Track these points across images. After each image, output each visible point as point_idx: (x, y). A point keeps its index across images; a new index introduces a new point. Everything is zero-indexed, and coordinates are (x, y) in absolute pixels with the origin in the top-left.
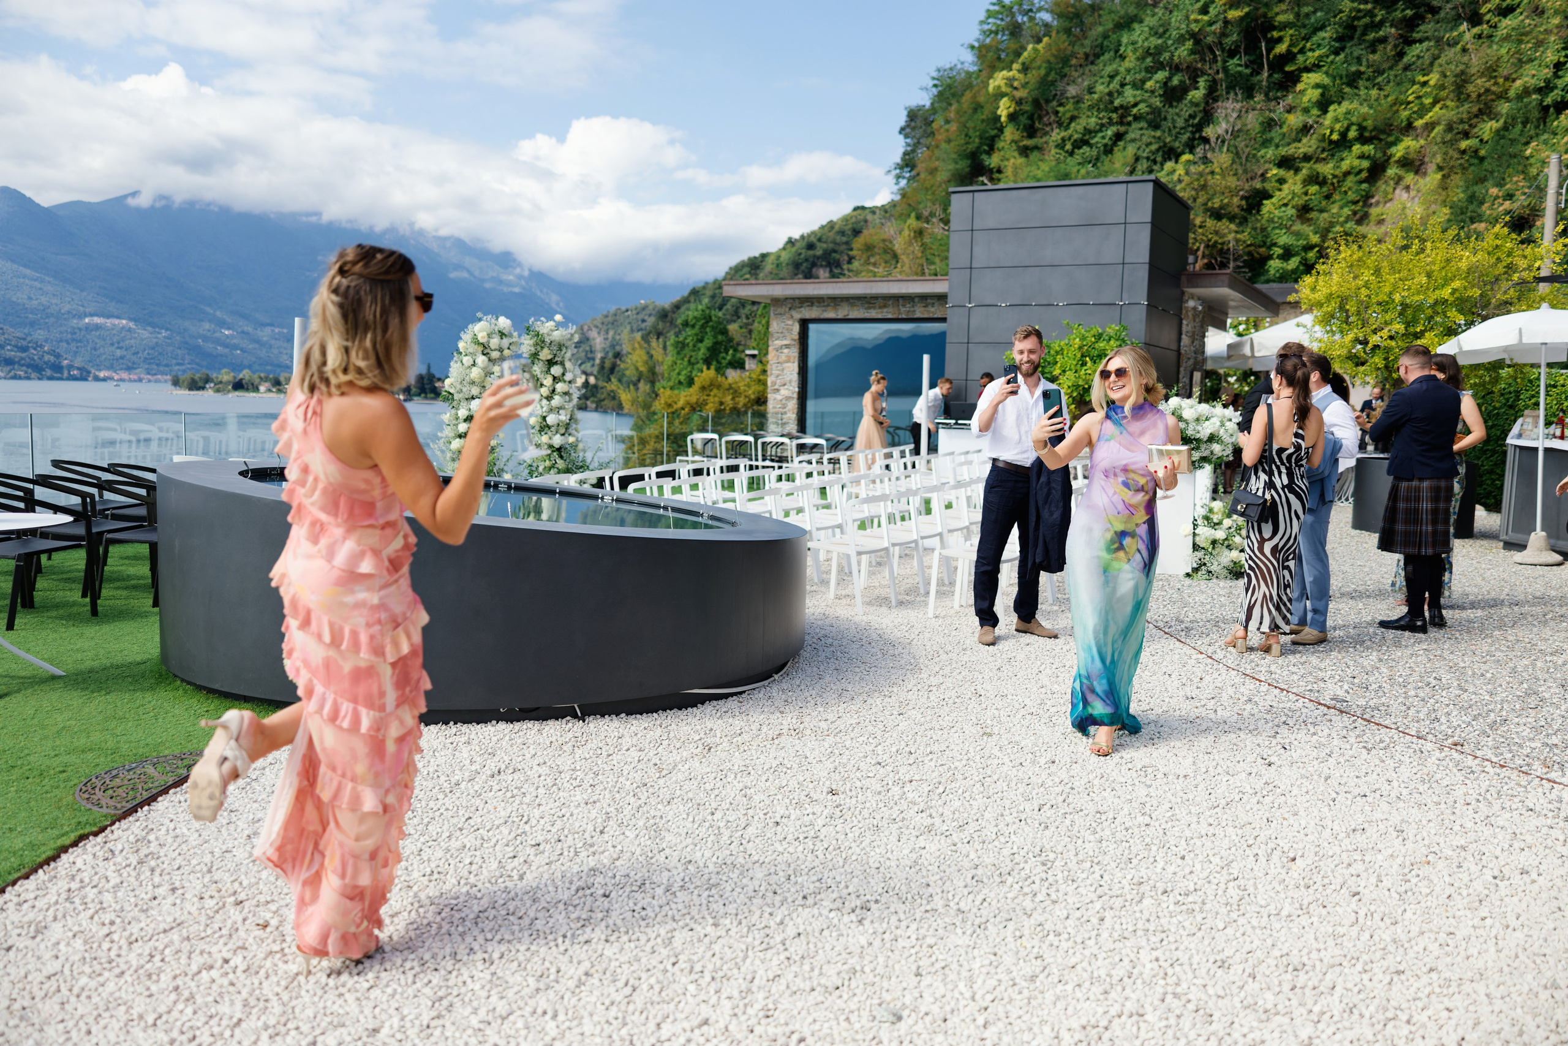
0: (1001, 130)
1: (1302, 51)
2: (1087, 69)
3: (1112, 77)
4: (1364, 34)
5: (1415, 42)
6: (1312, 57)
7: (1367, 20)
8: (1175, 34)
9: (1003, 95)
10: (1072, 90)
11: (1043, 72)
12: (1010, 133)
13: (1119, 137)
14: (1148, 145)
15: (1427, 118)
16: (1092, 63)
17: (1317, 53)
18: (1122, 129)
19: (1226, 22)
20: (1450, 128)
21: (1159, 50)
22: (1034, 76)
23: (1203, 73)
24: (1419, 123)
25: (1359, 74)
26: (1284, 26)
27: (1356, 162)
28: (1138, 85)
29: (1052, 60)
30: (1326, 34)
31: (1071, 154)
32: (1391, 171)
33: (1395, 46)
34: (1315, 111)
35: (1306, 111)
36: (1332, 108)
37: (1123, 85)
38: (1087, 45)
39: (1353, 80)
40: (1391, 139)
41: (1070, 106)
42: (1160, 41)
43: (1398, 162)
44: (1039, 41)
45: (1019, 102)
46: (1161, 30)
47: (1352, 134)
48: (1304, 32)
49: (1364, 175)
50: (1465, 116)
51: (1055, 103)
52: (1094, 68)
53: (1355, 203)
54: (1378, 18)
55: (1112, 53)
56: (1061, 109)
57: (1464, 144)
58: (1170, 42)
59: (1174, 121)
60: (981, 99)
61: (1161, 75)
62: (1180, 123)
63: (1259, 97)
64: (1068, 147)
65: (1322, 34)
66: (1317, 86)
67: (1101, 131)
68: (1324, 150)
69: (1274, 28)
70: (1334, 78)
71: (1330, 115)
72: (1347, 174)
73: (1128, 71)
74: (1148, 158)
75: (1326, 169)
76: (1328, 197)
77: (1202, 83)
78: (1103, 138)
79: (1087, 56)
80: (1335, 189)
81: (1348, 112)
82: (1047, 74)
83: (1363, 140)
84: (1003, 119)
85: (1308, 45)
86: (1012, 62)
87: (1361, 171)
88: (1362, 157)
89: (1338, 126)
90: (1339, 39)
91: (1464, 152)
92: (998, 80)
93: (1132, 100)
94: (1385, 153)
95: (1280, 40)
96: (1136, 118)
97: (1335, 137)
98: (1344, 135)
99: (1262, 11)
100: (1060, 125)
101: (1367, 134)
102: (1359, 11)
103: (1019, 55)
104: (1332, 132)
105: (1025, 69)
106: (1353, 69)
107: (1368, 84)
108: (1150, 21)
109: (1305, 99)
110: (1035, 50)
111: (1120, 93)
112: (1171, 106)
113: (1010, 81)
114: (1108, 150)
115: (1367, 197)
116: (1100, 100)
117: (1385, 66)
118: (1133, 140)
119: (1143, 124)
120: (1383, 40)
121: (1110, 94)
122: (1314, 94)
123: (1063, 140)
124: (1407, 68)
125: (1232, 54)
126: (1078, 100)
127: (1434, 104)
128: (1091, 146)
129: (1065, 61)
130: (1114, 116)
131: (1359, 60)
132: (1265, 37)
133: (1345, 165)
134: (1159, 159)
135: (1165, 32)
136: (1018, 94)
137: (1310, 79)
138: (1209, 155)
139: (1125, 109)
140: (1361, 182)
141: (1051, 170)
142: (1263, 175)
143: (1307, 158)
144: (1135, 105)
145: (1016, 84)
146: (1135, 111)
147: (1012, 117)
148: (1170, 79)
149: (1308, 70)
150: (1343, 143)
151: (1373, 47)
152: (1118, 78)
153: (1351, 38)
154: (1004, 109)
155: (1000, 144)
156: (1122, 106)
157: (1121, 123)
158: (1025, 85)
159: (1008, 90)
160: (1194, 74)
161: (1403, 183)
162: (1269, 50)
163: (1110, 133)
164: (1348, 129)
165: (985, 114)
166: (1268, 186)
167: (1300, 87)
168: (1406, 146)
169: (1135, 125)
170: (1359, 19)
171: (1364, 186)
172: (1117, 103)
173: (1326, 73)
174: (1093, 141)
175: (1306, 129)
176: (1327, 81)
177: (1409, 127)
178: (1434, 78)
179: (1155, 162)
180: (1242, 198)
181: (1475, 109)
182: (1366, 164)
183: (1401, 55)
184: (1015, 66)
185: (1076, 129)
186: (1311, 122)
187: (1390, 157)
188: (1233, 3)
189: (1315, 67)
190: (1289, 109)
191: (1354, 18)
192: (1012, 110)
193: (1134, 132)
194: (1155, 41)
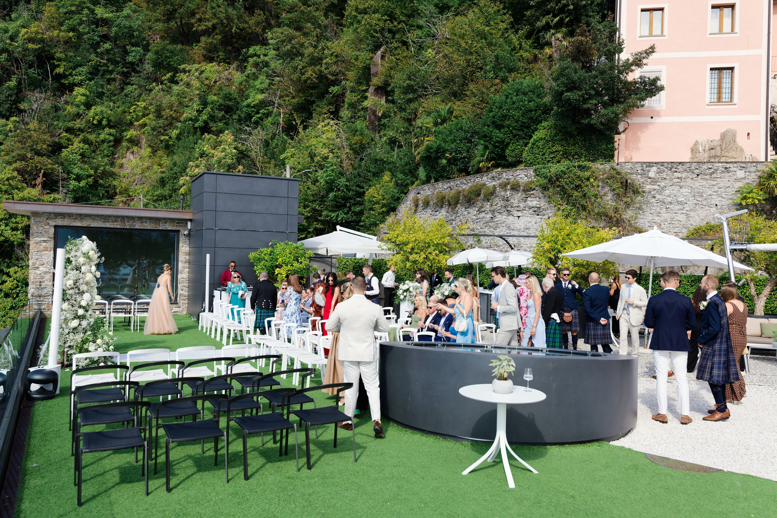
1: (71, 74)
4: (104, 74)
5: (129, 84)
6: (78, 78)
7: (105, 68)
15: (141, 122)
17: (80, 78)
20: (154, 129)
23: (14, 73)
24: (136, 123)
25: (103, 93)
26: (60, 60)
27: (107, 137)
30: (84, 69)
32: (125, 144)
33: (120, 84)
34: (82, 107)
35: (78, 106)
36: (93, 107)
39: (100, 95)
40: (123, 128)
43: (127, 140)
47: (104, 122)
48: (71, 65)
49: (112, 143)
50: (162, 125)
53: (108, 156)
54: (110, 69)
57: (162, 138)
63: (49, 93)
65: (81, 69)
66: (83, 95)
68: (89, 128)
69: (54, 59)
70: (90, 92)
71: (92, 111)
72: (103, 141)
75: (92, 137)
76: (94, 151)
77: (14, 78)
80: (97, 148)
81: (102, 112)
83: (111, 127)
85: (74, 72)
87: (110, 141)
88: (110, 134)
89: (97, 117)
90: (90, 73)
91: (162, 141)
94: (121, 135)
95: (58, 66)
97: (95, 122)
98: (100, 122)
99: (47, 49)
101: (111, 124)
102: (100, 62)
104: (94, 119)
106: (100, 90)
107: (108, 99)
109: (78, 100)
115: (113, 154)
117: (116, 92)
120: (114, 80)
122: (81, 98)
124: (126, 95)
125: (31, 67)
127: (144, 116)
131: (102, 86)
132: (49, 62)
133: (102, 137)
137: (78, 90)
140: (110, 147)
142: (59, 135)
143: (81, 130)
149: (76, 85)
150: (99, 126)
151: (109, 81)
153: (97, 75)
160: (8, 72)
161: (131, 150)
162: (52, 70)
164: (102, 120)
166: (62, 141)
167: (74, 93)
168: (131, 133)
170: (101, 66)
171: (111, 148)
173: (86, 89)
175: (78, 115)
177: (131, 123)
178: (142, 104)
180: (48, 145)
181: (166, 123)
182: (112, 138)
183: (122, 89)
186: (81, 112)
187: (123, 137)
188: (31, 40)
189: (80, 85)
190: (67, 103)
191: (99, 66)
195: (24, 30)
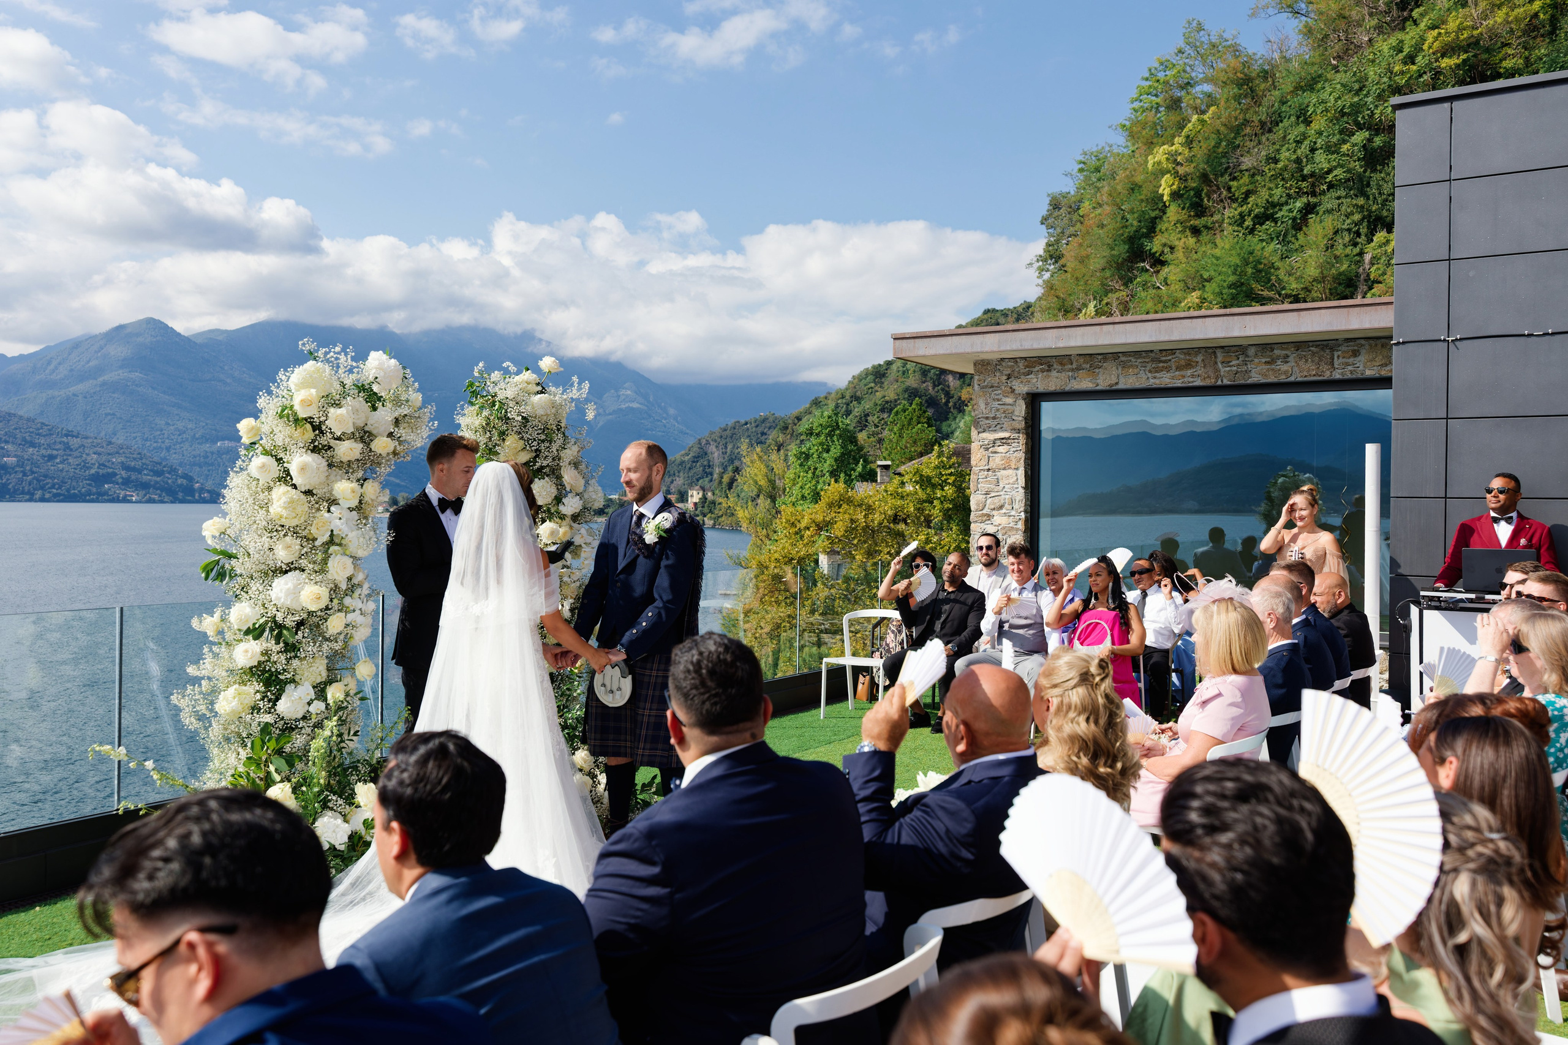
0: (1164, 210)
2: (1264, 139)
3: (1299, 142)
8: (1375, 90)
9: (1163, 172)
10: (1247, 162)
11: (1211, 144)
12: (1174, 213)
13: (1309, 209)
14: (1347, 216)
16: (1270, 131)
18: (1313, 200)
19: (1438, 73)
21: (1356, 109)
22: (1200, 151)
28: (1332, 149)
29: (1222, 129)
31: (1252, 231)
37: (1313, 150)
38: (1263, 113)
41: (1246, 179)
42: (1356, 99)
44: (1203, 112)
45: (1183, 179)
46: (1356, 86)
51: (1227, 177)
52: (1271, 136)
55: (1293, 119)
56: (1234, 184)
58: (1370, 99)
59: (1379, 187)
60: (1139, 178)
61: (1360, 137)
64: (1248, 223)
67: (1287, 203)
73: (1320, 133)
74: (1349, 230)
78: (1290, 211)
79: (1262, 124)
82: (1217, 146)
84: (1165, 198)
86: (1174, 137)
92: (1160, 155)
93: (1326, 166)
96: (1331, 186)
99: (1485, 56)
100: (1233, 199)
103: (1182, 128)
105: (1189, 142)
110: (1202, 122)
111: (1310, 160)
112: (1374, 170)
113: (1172, 158)
114: (1298, 224)
116: (1285, 168)
118: (1329, 212)
119: (1342, 192)
121: (1298, 161)
123: (1240, 216)
126: (1255, 172)
128: (1275, 221)
129: (1237, 130)
130: (1304, 184)
134: (1364, 230)
135: (1361, 89)
136: (1181, 170)
139: (1318, 177)
141: (1232, 248)
144: (1329, 171)
145: (1179, 159)
146: (1330, 177)
147: (1175, 195)
148: (1370, 140)
152: (1307, 142)
154: (1166, 187)
155: (1162, 226)
156: (1313, 175)
157: (1314, 194)
158: (1190, 160)
159: (1171, 166)
163: (1299, 204)
165: (1145, 193)
169: (1333, 194)
172: (1306, 170)
174: (1279, 215)
179: (1358, 234)
184: (1178, 139)
185: (1256, 203)
192: (1175, 187)
193: (1328, 201)
194: (1349, 99)
195: (1433, 35)
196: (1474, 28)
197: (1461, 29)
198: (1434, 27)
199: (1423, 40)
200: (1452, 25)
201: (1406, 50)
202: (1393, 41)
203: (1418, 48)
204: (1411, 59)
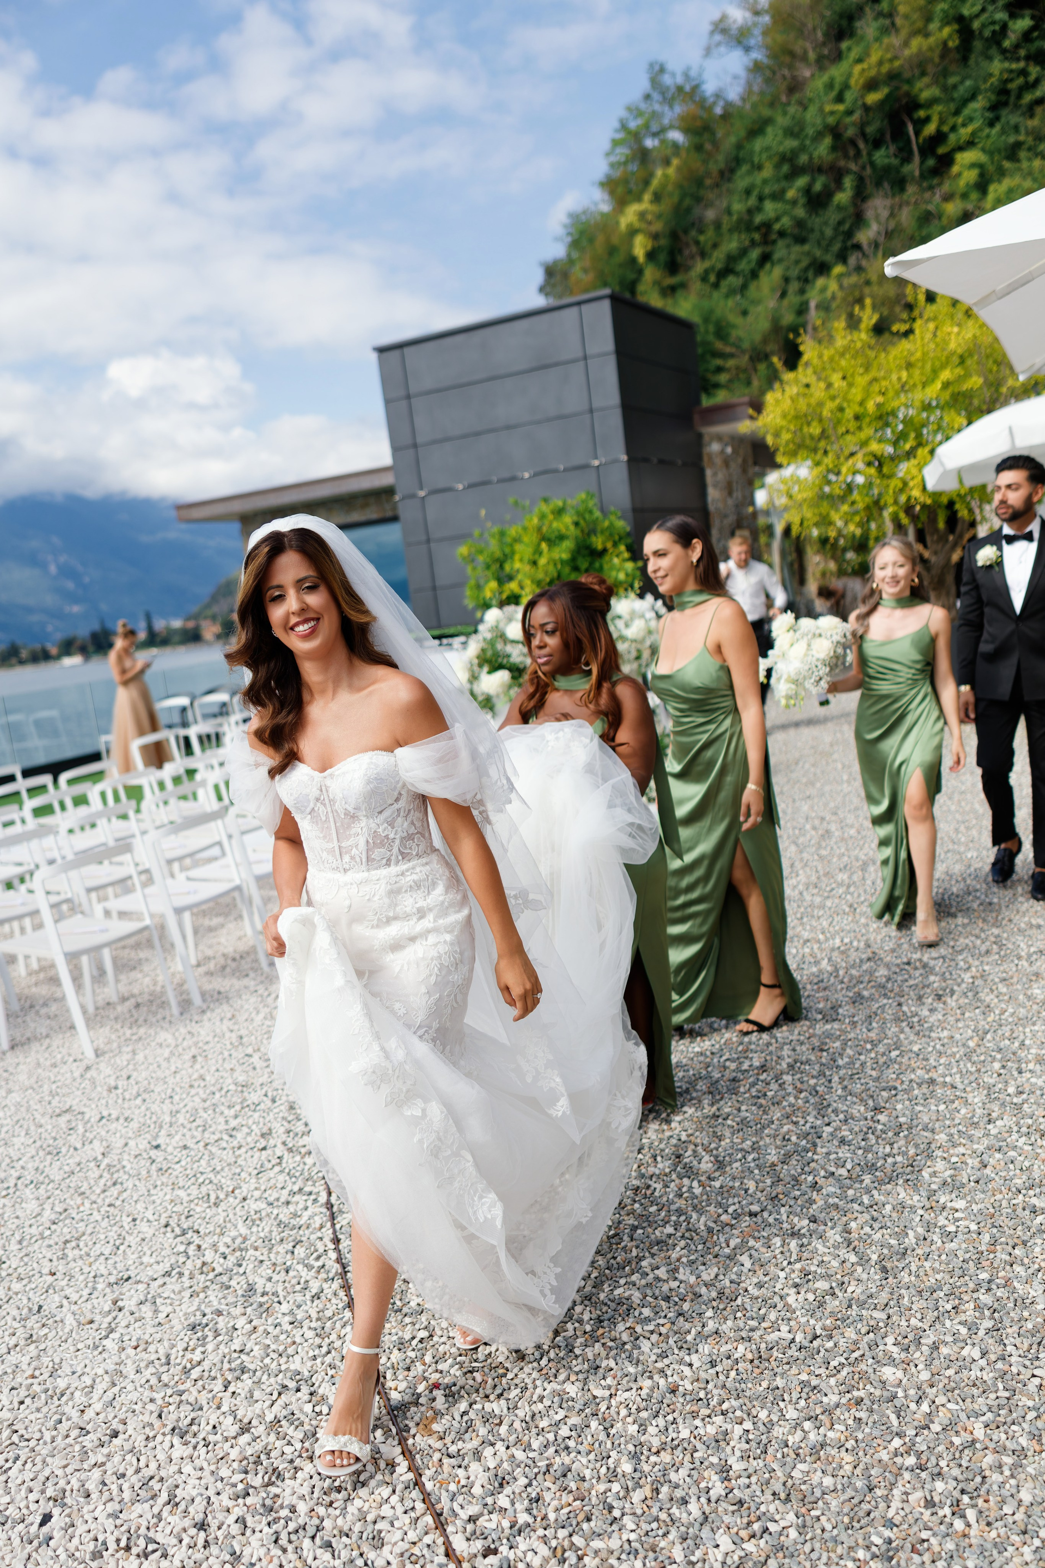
0: (640, 272)
1: (954, 128)
2: (723, 188)
3: (748, 192)
4: (1019, 96)
6: (965, 132)
7: (1021, 80)
8: (810, 131)
9: (637, 232)
10: (710, 215)
11: (676, 199)
12: (650, 274)
13: (765, 258)
16: (729, 180)
17: (970, 129)
18: (768, 249)
19: (866, 108)
21: (797, 153)
22: (667, 205)
23: (848, 171)
25: (1018, 145)
26: (931, 103)
28: (778, 196)
29: (685, 183)
30: (978, 105)
31: (716, 286)
34: (974, 196)
35: (965, 196)
36: (992, 188)
37: (761, 199)
38: (722, 161)
39: (1012, 153)
41: (710, 232)
42: (796, 143)
44: (668, 164)
45: (655, 237)
46: (796, 129)
48: (953, 106)
51: (694, 232)
52: (731, 185)
54: (1033, 77)
55: (748, 165)
56: (701, 238)
58: (808, 141)
59: (822, 231)
60: (615, 240)
61: (802, 181)
62: (829, 232)
63: (911, 190)
64: (712, 278)
65: (974, 105)
66: (973, 165)
67: (745, 255)
69: (917, 106)
70: (992, 153)
71: (992, 196)
73: (765, 182)
74: (798, 278)
77: (848, 182)
78: (748, 262)
79: (722, 172)
81: (1011, 190)
82: (681, 201)
84: (641, 259)
85: (960, 120)
86: (643, 193)
90: (994, 107)
92: (630, 216)
93: (773, 215)
95: (927, 119)
96: (781, 234)
99: (905, 89)
100: (702, 255)
102: (1011, 71)
103: (648, 183)
105: (657, 198)
106: (1012, 139)
107: (1030, 154)
108: (782, 121)
109: (961, 183)
110: (665, 174)
111: (759, 209)
112: (817, 214)
113: (643, 215)
114: (754, 275)
116: (740, 221)
118: (781, 260)
119: (788, 241)
121: (750, 212)
122: (970, 176)
123: (707, 272)
125: (877, 143)
126: (718, 225)
128: (737, 273)
129: (699, 182)
130: (757, 235)
131: (1016, 128)
132: (911, 118)
134: (810, 276)
135: (801, 131)
136: (654, 228)
137: (965, 158)
138: (864, 263)
139: (767, 226)
144: (778, 219)
145: (649, 217)
146: (778, 226)
147: (651, 255)
148: (812, 183)
149: (961, 148)
151: (1030, 111)
152: (755, 193)
153: (1005, 104)
154: (640, 248)
155: (642, 287)
156: (763, 224)
157: (765, 243)
158: (659, 216)
159: (643, 226)
160: (837, 175)
162: (918, 133)
163: (754, 255)
165: (621, 257)
167: (955, 169)
169: (780, 243)
170: (1011, 80)
172: (758, 219)
173: (983, 150)
174: (738, 268)
175: (966, 218)
176: (982, 158)
179: (806, 280)
184: (647, 197)
185: (719, 257)
186: (971, 207)
188: (871, 85)
189: (970, 144)
190: (948, 198)
191: (1007, 81)
192: (649, 247)
193: (780, 250)
194: (791, 143)
195: (858, 68)
196: (895, 58)
197: (880, 63)
198: (859, 61)
199: (849, 75)
200: (874, 58)
201: (837, 88)
202: (825, 78)
203: (846, 86)
204: (840, 99)
